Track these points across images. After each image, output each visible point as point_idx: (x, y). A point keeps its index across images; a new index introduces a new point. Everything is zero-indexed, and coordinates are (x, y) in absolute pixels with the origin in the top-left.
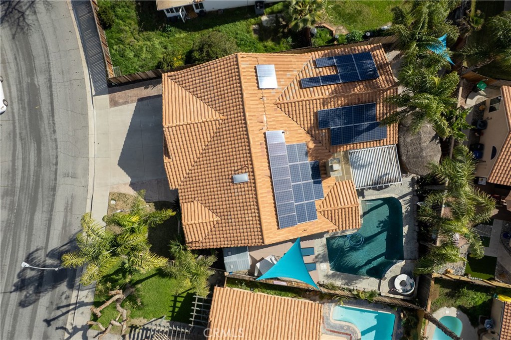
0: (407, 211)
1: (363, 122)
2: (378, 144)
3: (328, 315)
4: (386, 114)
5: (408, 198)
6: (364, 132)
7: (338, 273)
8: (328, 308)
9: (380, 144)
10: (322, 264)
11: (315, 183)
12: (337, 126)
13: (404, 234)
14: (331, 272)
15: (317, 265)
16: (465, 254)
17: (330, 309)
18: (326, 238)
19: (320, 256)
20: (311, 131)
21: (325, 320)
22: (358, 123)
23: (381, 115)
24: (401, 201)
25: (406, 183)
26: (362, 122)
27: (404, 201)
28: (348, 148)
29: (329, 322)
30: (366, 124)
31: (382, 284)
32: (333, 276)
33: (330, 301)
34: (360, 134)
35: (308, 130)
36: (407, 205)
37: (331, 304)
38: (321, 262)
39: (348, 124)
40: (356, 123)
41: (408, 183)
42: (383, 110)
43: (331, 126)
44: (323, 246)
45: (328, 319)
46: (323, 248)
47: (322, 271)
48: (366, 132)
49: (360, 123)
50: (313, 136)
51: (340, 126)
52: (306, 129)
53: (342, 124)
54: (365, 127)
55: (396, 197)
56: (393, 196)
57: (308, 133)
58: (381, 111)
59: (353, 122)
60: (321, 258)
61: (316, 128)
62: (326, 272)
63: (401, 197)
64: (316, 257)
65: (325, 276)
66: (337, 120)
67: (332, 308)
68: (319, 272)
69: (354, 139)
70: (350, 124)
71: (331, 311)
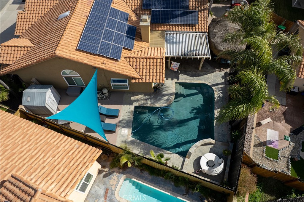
0: (219, 97)
1: (179, 9)
2: (191, 29)
3: (113, 189)
4: (198, 7)
5: (221, 86)
6: (178, 16)
7: (138, 141)
8: (116, 180)
9: (192, 30)
10: (123, 129)
11: (127, 36)
12: (157, 9)
13: (215, 116)
14: (131, 139)
15: (118, 129)
16: (288, 158)
17: (118, 181)
18: (135, 106)
19: (123, 121)
20: (137, 11)
21: (108, 195)
22: (174, 9)
23: (194, 8)
24: (213, 88)
25: (219, 76)
26: (177, 9)
27: (217, 88)
28: (165, 29)
29: (113, 197)
30: (180, 11)
31: (185, 163)
32: (132, 143)
33: (121, 171)
34: (175, 18)
35: (134, 10)
36: (219, 92)
37: (121, 175)
38: (124, 127)
39: (166, 9)
40: (173, 9)
41: (221, 76)
42: (195, 5)
43: (153, 8)
44: (129, 112)
45: (112, 194)
46: (129, 114)
47: (122, 136)
48: (180, 16)
49: (176, 9)
50: (138, 14)
51: (159, 9)
52: (133, 9)
53: (161, 8)
54: (180, 13)
55: (209, 84)
56: (207, 83)
57: (134, 11)
58: (194, 5)
59: (170, 8)
60: (124, 124)
61: (140, 9)
62: (126, 137)
63: (214, 85)
64: (120, 122)
65: (122, 142)
66: (157, 4)
67: (121, 180)
68: (118, 136)
69: (170, 21)
70: (168, 9)
71: (120, 183)
